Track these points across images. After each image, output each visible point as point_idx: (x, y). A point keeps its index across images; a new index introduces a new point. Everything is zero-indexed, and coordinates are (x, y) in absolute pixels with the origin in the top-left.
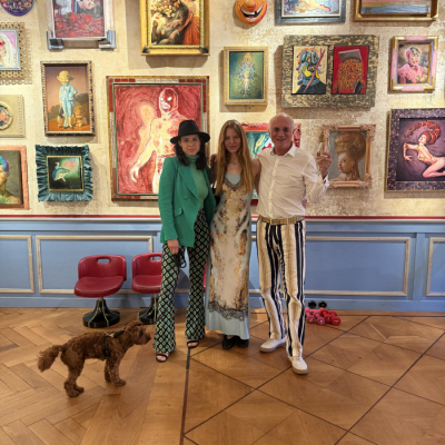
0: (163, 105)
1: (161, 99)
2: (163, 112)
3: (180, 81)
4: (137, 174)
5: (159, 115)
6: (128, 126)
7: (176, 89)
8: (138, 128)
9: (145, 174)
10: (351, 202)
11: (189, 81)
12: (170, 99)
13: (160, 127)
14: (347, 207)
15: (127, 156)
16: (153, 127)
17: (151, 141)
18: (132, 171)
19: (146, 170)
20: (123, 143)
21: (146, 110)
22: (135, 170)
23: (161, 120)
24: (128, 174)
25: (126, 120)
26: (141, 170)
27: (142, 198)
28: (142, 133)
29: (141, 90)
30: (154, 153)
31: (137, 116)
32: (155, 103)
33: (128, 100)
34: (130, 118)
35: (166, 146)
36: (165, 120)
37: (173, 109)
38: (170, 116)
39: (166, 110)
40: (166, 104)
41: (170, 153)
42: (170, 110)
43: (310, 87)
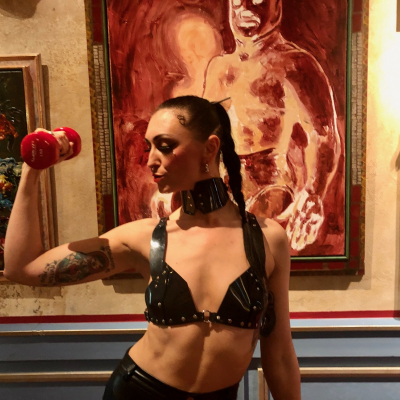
0: (241, 16)
4: (169, 207)
6: (145, 80)
8: (172, 82)
13: (231, 78)
16: (213, 79)
18: (155, 199)
21: (191, 34)
23: (233, 59)
32: (218, 13)
33: (144, 7)
34: (150, 58)
35: (248, 131)
36: (244, 58)
37: (269, 28)
38: (258, 47)
39: (246, 32)
40: (249, 13)
41: (257, 148)
42: (258, 30)
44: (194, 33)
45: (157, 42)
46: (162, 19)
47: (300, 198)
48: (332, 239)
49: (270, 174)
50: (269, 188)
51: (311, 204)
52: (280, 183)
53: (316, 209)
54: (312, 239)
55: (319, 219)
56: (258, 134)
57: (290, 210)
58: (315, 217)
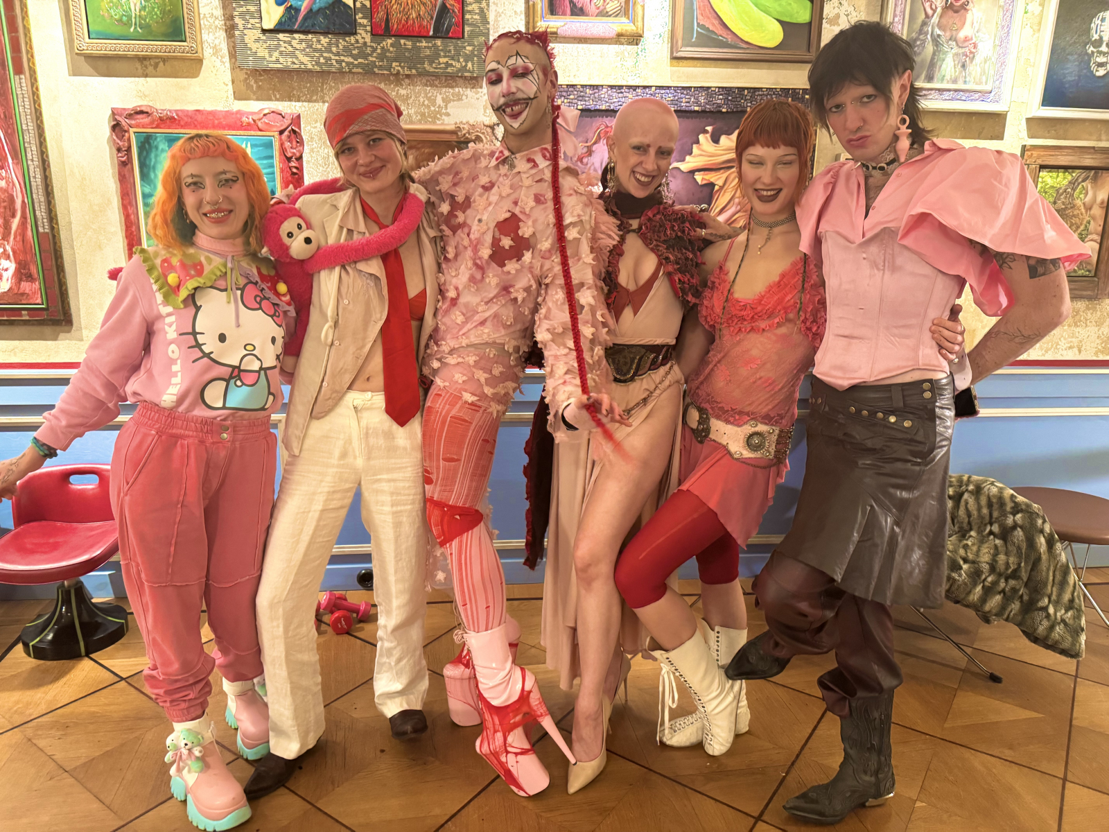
43: (311, 13)
53: (6, 256)
54: (6, 286)
55: (10, 266)
58: (6, 263)
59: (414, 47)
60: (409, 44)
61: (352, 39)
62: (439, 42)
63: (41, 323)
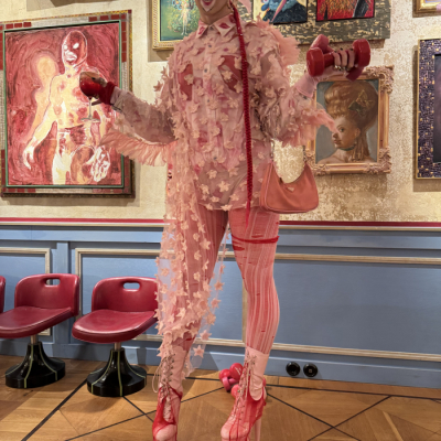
0: (68, 55)
1: (65, 47)
2: (66, 65)
3: (91, 19)
4: (31, 157)
5: (62, 70)
6: (22, 89)
7: (85, 32)
8: (34, 89)
9: (42, 156)
10: (357, 197)
11: (102, 18)
12: (76, 46)
13: (63, 87)
14: (349, 205)
15: (20, 131)
16: (54, 88)
17: (51, 109)
18: (25, 152)
19: (43, 150)
20: (14, 113)
21: (44, 65)
22: (30, 150)
23: (64, 77)
24: (20, 156)
25: (19, 81)
26: (37, 151)
27: (38, 191)
28: (38, 97)
29: (39, 37)
30: (54, 125)
31: (33, 74)
32: (57, 53)
33: (22, 52)
34: (24, 77)
35: (71, 115)
36: (69, 76)
37: (81, 60)
38: (76, 70)
39: (70, 63)
40: (71, 53)
41: (76, 124)
42: (76, 62)
43: (281, 12)
44: (46, 64)
45: (28, 69)
46: (31, 57)
47: (98, 152)
48: (115, 175)
49: (82, 139)
50: (82, 146)
51: (103, 156)
52: (87, 144)
53: (106, 159)
54: (104, 175)
55: (107, 164)
56: (76, 117)
57: (93, 159)
58: (105, 163)
59: (342, 26)
60: (339, 24)
61: (304, 25)
62: (358, 21)
63: (119, 196)
